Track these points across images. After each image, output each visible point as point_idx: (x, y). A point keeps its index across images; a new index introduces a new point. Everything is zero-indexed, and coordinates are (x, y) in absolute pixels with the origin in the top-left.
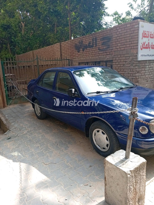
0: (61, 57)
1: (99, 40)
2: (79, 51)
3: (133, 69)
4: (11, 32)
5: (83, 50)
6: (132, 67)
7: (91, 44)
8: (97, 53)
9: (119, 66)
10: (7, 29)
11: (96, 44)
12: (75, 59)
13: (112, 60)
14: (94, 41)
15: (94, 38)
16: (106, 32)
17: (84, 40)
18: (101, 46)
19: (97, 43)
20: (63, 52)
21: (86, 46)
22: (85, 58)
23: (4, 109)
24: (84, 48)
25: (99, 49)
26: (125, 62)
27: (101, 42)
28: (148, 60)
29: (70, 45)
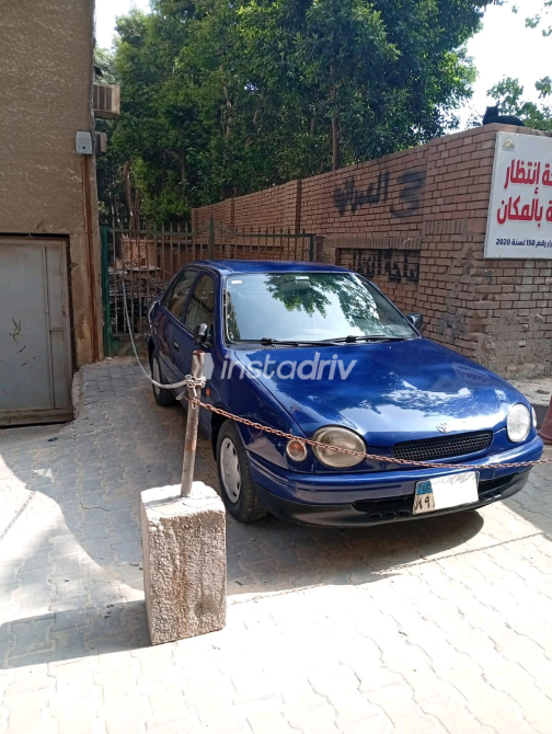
0: (298, 225)
1: (394, 182)
2: (342, 212)
3: (469, 284)
4: (194, 132)
5: (353, 210)
6: (467, 279)
7: (375, 192)
8: (386, 222)
9: (434, 269)
10: (185, 120)
11: (386, 193)
12: (329, 237)
13: (419, 251)
14: (383, 184)
15: (384, 172)
16: (413, 157)
17: (359, 178)
18: (397, 201)
19: (390, 189)
20: (305, 209)
21: (362, 196)
22: (355, 235)
23: (93, 365)
24: (356, 204)
25: (392, 211)
26: (452, 258)
27: (398, 188)
28: (531, 260)
29: (323, 191)
